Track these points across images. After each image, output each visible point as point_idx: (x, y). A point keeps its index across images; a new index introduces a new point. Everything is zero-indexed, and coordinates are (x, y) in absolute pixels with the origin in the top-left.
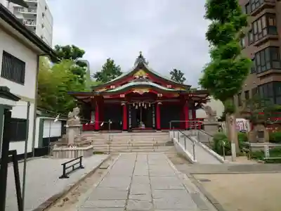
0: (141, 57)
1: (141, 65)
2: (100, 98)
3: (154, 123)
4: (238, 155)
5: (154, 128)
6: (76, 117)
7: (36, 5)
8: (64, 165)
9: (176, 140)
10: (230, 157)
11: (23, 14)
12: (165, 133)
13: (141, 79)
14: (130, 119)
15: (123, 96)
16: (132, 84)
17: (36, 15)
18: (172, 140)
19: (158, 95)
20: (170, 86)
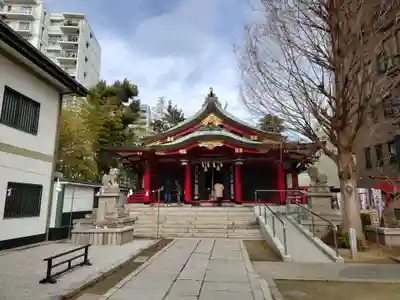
0: (212, 95)
1: (212, 106)
2: (150, 155)
3: (232, 192)
4: (360, 248)
5: (233, 201)
6: (113, 181)
7: (78, 32)
8: (50, 261)
9: (262, 219)
10: (347, 251)
11: (61, 44)
12: (247, 209)
13: (211, 127)
14: (196, 186)
15: (183, 152)
16: (196, 134)
17: (77, 45)
18: (257, 219)
19: (237, 150)
20: (256, 137)
